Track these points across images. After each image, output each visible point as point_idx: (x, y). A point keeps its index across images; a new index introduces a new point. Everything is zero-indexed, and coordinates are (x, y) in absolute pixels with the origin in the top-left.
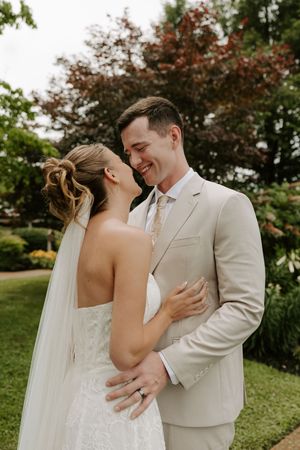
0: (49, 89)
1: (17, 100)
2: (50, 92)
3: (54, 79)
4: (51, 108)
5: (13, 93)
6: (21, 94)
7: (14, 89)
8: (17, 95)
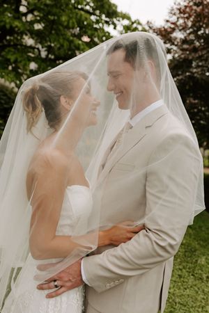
0: (168, 18)
2: (167, 21)
3: (173, 10)
4: (165, 34)
5: (133, 23)
6: (139, 23)
7: (133, 20)
8: (135, 25)
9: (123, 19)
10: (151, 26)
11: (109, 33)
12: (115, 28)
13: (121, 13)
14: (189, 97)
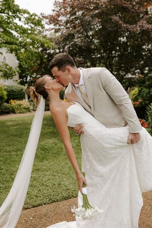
1: (34, 19)
5: (31, 16)
6: (36, 15)
7: (31, 14)
9: (24, 14)
10: (44, 16)
11: (16, 24)
12: (20, 20)
13: (22, 9)
14: (77, 57)
